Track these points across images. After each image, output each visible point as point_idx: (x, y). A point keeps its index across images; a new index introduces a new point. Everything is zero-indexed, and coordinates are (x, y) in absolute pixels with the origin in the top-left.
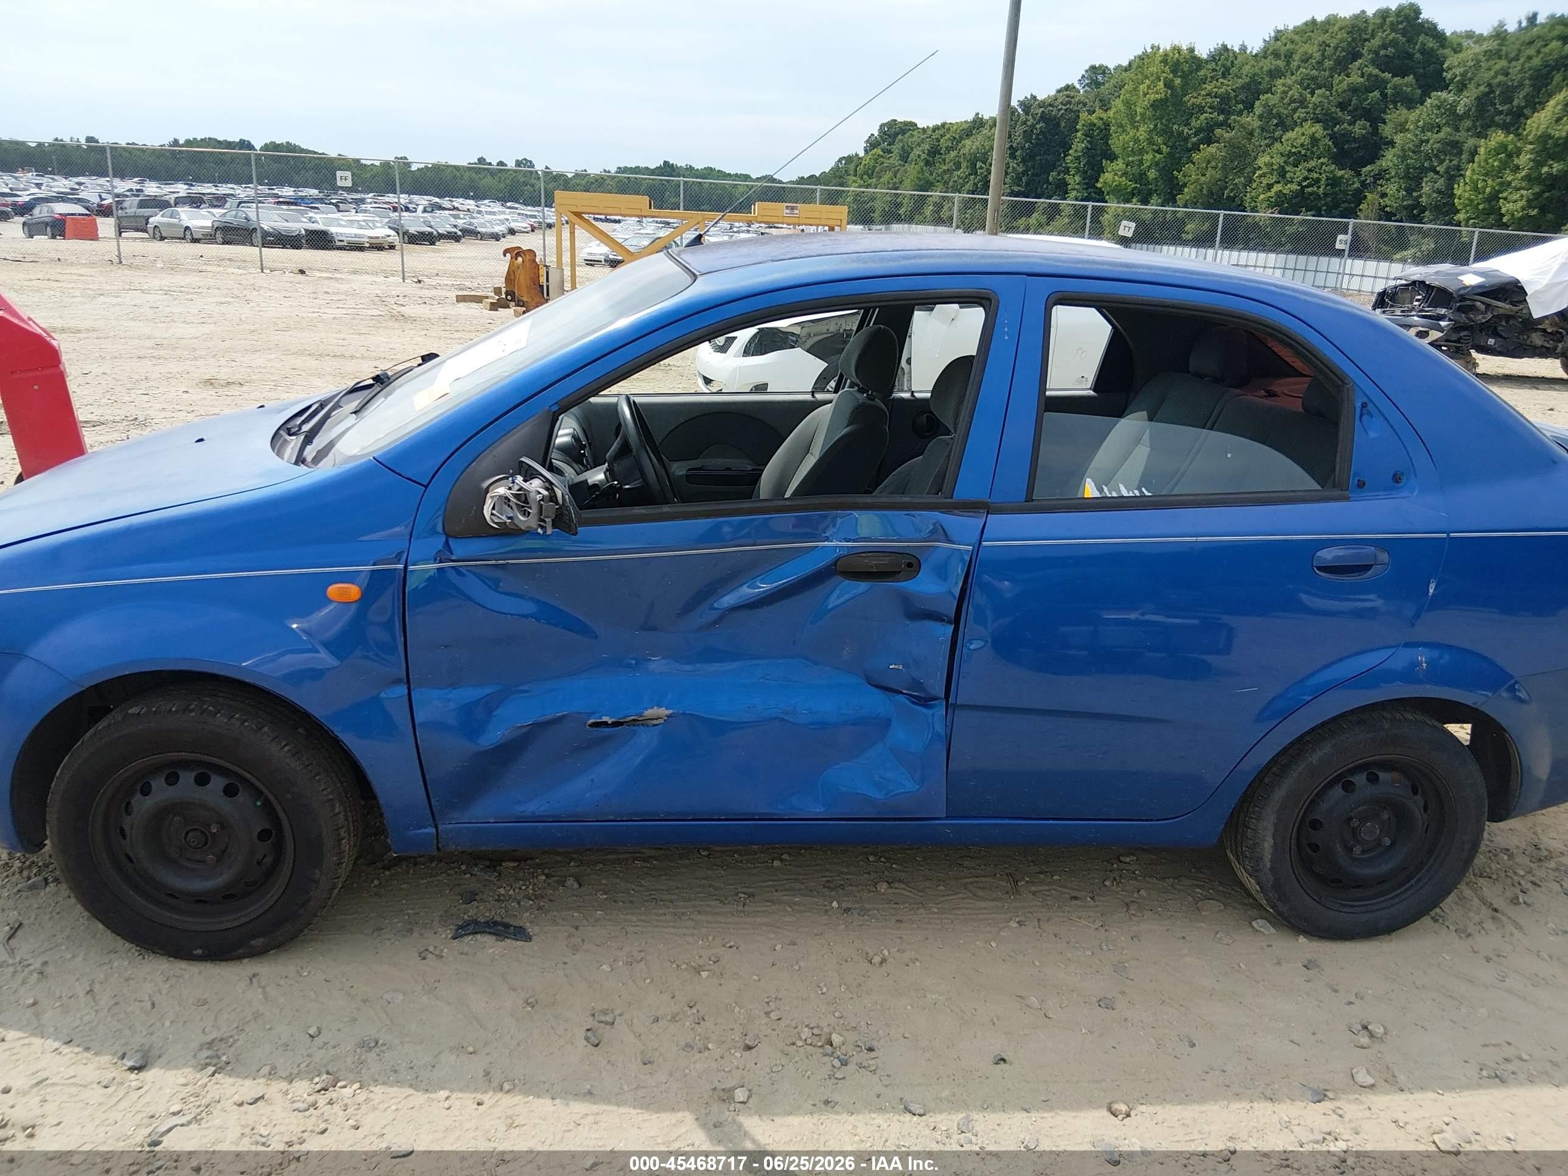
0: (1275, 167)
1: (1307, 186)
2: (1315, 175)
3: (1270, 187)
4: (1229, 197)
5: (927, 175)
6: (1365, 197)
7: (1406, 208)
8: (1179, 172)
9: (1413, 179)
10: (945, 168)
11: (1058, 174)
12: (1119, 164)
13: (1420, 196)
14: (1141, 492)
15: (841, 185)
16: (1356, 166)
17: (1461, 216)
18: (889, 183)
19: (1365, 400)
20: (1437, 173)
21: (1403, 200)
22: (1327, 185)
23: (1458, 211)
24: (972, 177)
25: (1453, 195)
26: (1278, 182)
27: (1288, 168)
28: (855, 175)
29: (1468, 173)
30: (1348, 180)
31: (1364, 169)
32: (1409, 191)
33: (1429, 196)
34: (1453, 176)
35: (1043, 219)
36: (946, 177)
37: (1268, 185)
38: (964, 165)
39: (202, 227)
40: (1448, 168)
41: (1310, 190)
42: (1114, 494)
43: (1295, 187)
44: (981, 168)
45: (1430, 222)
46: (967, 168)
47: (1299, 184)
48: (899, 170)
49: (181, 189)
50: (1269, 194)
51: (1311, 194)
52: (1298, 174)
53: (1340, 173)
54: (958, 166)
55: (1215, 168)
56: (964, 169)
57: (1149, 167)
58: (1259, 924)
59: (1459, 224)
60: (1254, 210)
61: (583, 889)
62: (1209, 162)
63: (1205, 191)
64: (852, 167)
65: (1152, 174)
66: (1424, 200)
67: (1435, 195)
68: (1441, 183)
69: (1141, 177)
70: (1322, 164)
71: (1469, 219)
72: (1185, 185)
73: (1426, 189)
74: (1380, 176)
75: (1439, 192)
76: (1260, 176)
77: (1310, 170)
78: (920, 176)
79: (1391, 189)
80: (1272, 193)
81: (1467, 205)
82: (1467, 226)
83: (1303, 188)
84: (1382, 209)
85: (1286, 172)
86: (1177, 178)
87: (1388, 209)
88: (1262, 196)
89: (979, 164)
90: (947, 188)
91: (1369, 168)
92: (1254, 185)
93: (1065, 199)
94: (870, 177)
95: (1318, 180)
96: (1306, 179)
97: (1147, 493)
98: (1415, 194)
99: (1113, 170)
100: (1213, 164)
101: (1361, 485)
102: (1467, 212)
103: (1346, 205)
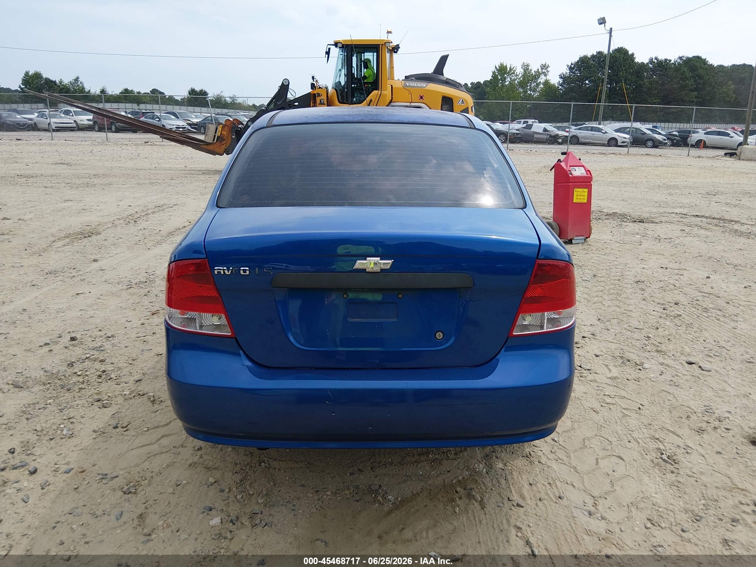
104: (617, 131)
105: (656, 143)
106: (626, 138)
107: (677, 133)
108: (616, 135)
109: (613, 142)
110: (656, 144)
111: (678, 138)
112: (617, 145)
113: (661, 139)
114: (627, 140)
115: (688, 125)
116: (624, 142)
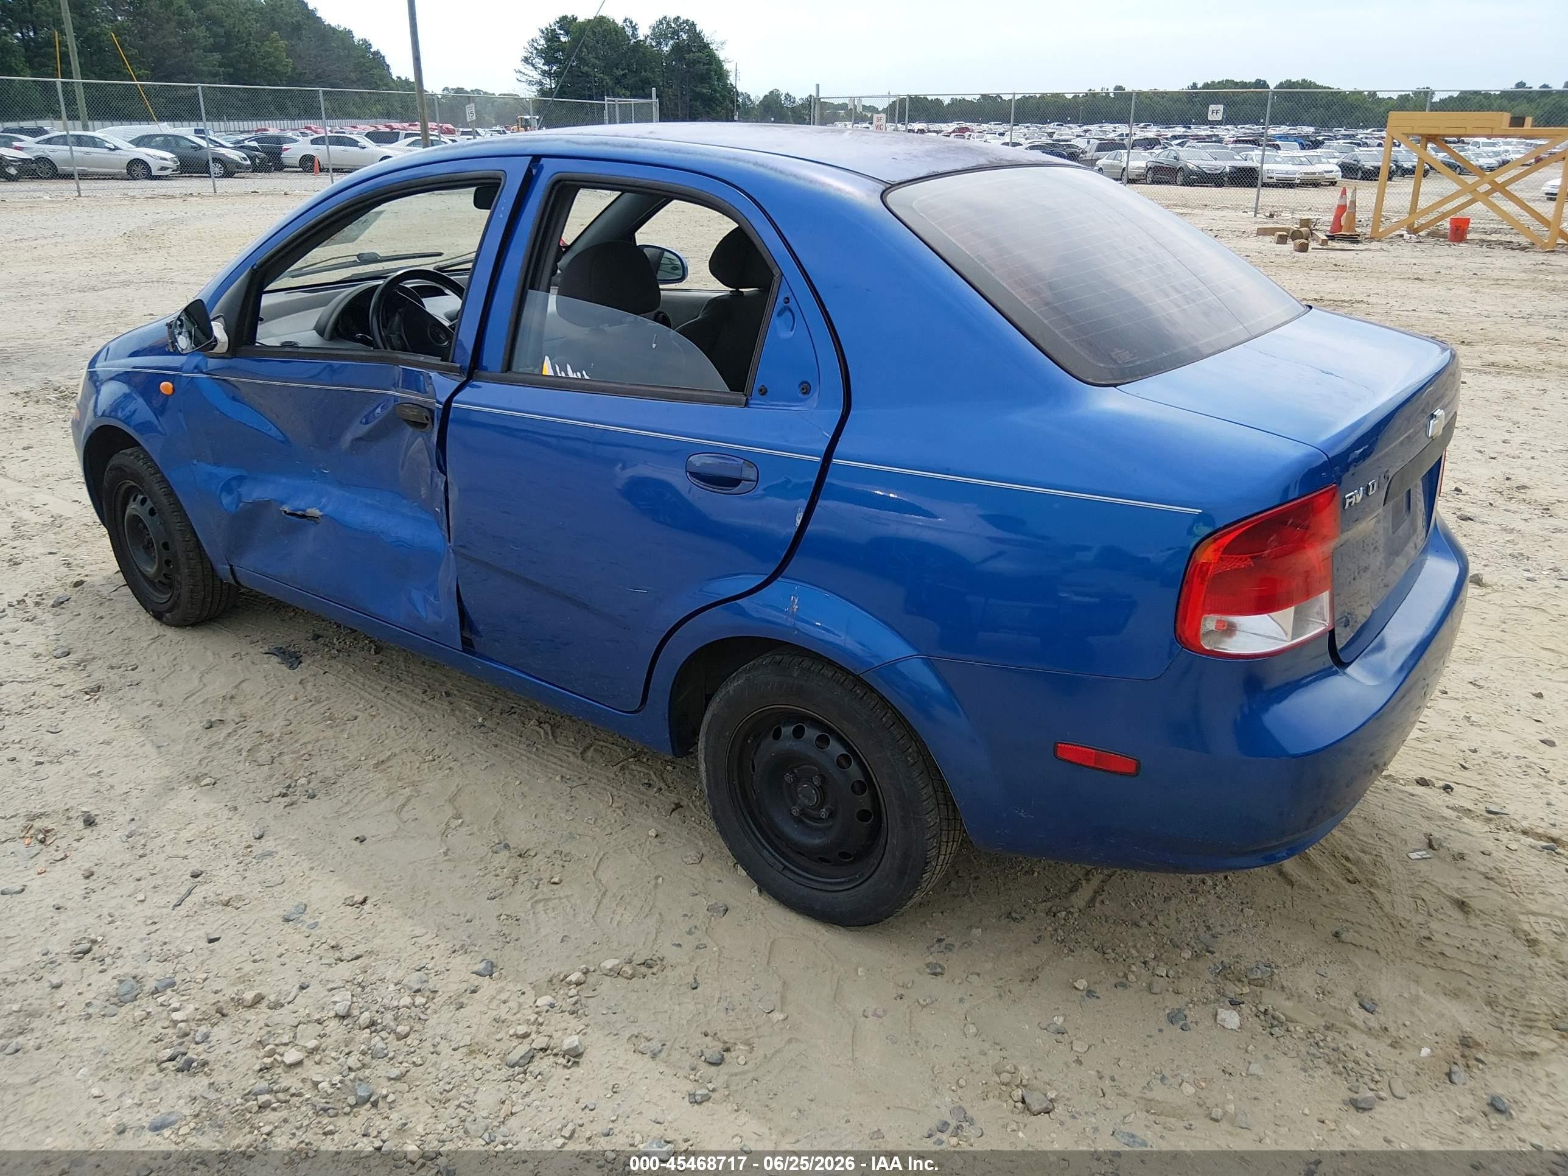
14: (582, 375)
19: (789, 294)
39: (1138, 168)
42: (563, 375)
49: (1179, 130)
97: (587, 377)
101: (763, 392)
104: (139, 142)
105: (230, 168)
106: (165, 159)
107: (254, 144)
108: (142, 153)
109: (139, 170)
110: (230, 170)
111: (263, 155)
112: (151, 177)
113: (237, 158)
114: (169, 164)
115: (222, 123)
116: (163, 169)
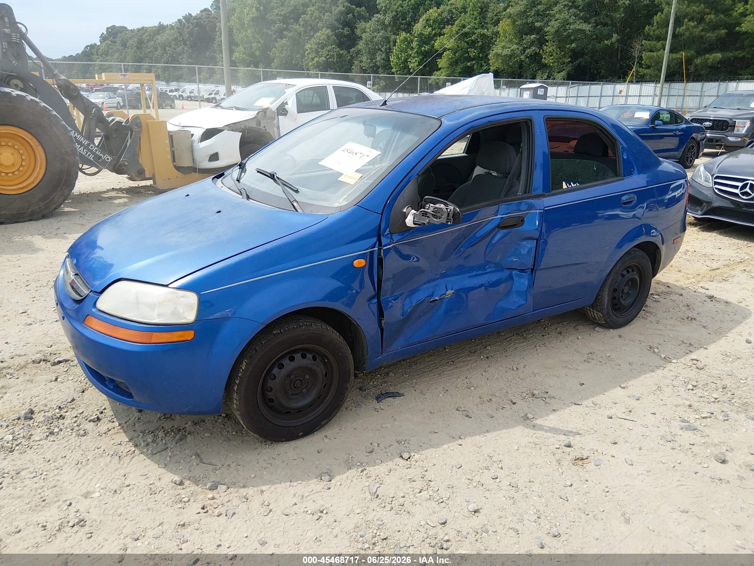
0: (314, 50)
1: (329, 58)
2: (332, 53)
3: (313, 59)
4: (295, 64)
5: (139, 54)
6: (354, 63)
7: (371, 67)
8: (270, 52)
9: (372, 54)
10: (149, 50)
11: (210, 53)
12: (241, 48)
13: (376, 62)
15: (90, 60)
16: (348, 48)
17: (394, 70)
18: (118, 58)
20: (381, 51)
21: (370, 64)
22: (337, 58)
23: (392, 68)
24: (165, 55)
25: (389, 61)
26: (316, 57)
27: (319, 50)
28: (98, 55)
29: (394, 51)
30: (345, 55)
31: (351, 50)
32: (372, 59)
33: (380, 62)
34: (389, 52)
35: (207, 76)
36: (150, 55)
37: (312, 58)
38: (159, 49)
40: (386, 49)
41: (330, 60)
43: (324, 59)
44: (169, 50)
45: (382, 73)
46: (161, 50)
47: (325, 57)
48: (122, 52)
50: (313, 62)
51: (331, 62)
52: (324, 53)
53: (342, 52)
54: (156, 49)
55: (286, 50)
56: (159, 52)
57: (256, 50)
58: (597, 329)
59: (393, 74)
60: (308, 70)
61: (397, 375)
62: (283, 47)
63: (284, 62)
64: (94, 51)
65: (257, 53)
66: (378, 63)
67: (382, 61)
68: (384, 56)
69: (252, 55)
70: (334, 48)
71: (397, 71)
72: (274, 59)
73: (378, 58)
74: (358, 52)
75: (384, 59)
76: (308, 54)
77: (329, 51)
78: (135, 54)
79: (364, 59)
80: (314, 62)
81: (395, 66)
82: (397, 74)
83: (327, 59)
84: (361, 68)
85: (319, 52)
86: (269, 55)
87: (364, 68)
88: (310, 64)
89: (167, 48)
90: (152, 60)
91: (353, 49)
92: (306, 58)
93: (217, 66)
94: (107, 55)
95: (333, 55)
96: (328, 55)
98: (374, 61)
99: (239, 51)
100: (285, 48)
102: (396, 68)
103: (346, 66)
